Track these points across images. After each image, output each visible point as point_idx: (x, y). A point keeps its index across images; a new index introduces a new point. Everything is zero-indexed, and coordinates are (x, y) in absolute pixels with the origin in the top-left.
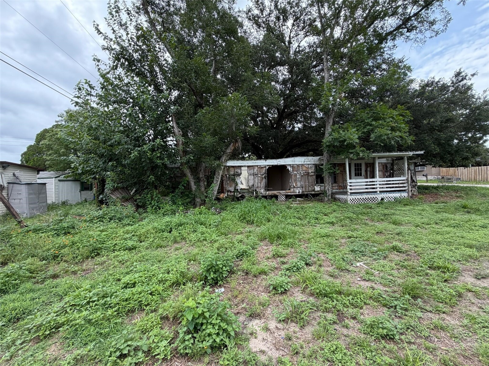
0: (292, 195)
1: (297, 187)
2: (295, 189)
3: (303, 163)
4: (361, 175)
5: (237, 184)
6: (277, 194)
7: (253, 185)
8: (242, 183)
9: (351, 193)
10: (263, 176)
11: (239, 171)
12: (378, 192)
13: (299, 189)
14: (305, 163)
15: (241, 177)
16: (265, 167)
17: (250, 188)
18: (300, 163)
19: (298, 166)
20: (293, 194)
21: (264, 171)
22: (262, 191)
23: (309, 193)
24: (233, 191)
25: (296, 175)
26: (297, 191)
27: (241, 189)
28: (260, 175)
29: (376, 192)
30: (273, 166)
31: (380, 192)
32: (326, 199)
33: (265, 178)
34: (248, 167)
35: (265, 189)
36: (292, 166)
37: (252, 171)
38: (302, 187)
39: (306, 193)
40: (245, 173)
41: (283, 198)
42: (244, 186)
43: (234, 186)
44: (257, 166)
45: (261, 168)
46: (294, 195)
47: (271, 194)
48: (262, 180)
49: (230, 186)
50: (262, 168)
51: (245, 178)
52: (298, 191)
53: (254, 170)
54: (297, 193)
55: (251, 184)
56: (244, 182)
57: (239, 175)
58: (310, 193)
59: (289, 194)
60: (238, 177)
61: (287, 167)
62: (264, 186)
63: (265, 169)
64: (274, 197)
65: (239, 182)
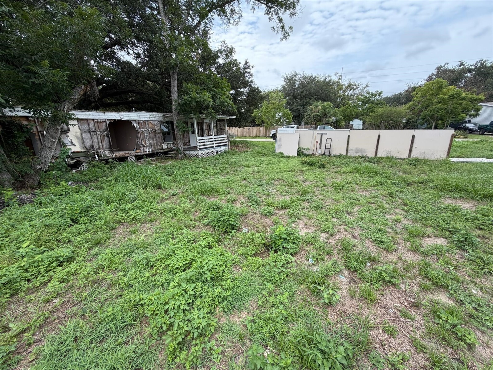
0: (143, 155)
1: (146, 146)
2: (145, 148)
3: (148, 119)
5: (64, 146)
6: (127, 155)
7: (92, 146)
8: (73, 144)
9: (200, 149)
10: (105, 134)
11: (65, 126)
12: (215, 147)
13: (148, 148)
14: (151, 119)
15: (68, 134)
16: (105, 122)
17: (88, 150)
18: (146, 119)
19: (144, 122)
20: (143, 153)
21: (104, 127)
22: (107, 152)
23: (158, 151)
25: (143, 133)
26: (147, 150)
27: (74, 152)
28: (99, 133)
29: (213, 147)
30: (115, 120)
32: (180, 156)
33: (107, 136)
34: (78, 120)
35: (111, 151)
36: (138, 122)
37: (85, 127)
38: (151, 146)
39: (155, 152)
40: (74, 128)
41: (133, 159)
42: (77, 148)
43: (59, 148)
44: (93, 120)
45: (98, 122)
46: (145, 155)
47: (118, 156)
48: (104, 139)
50: (101, 122)
51: (77, 137)
52: (148, 150)
53: (89, 125)
54: (148, 153)
55: (88, 145)
56: (76, 142)
57: (66, 132)
58: (160, 151)
59: (139, 154)
60: (65, 136)
61: (131, 123)
62: (108, 147)
63: (104, 124)
64: (123, 159)
65: (66, 141)
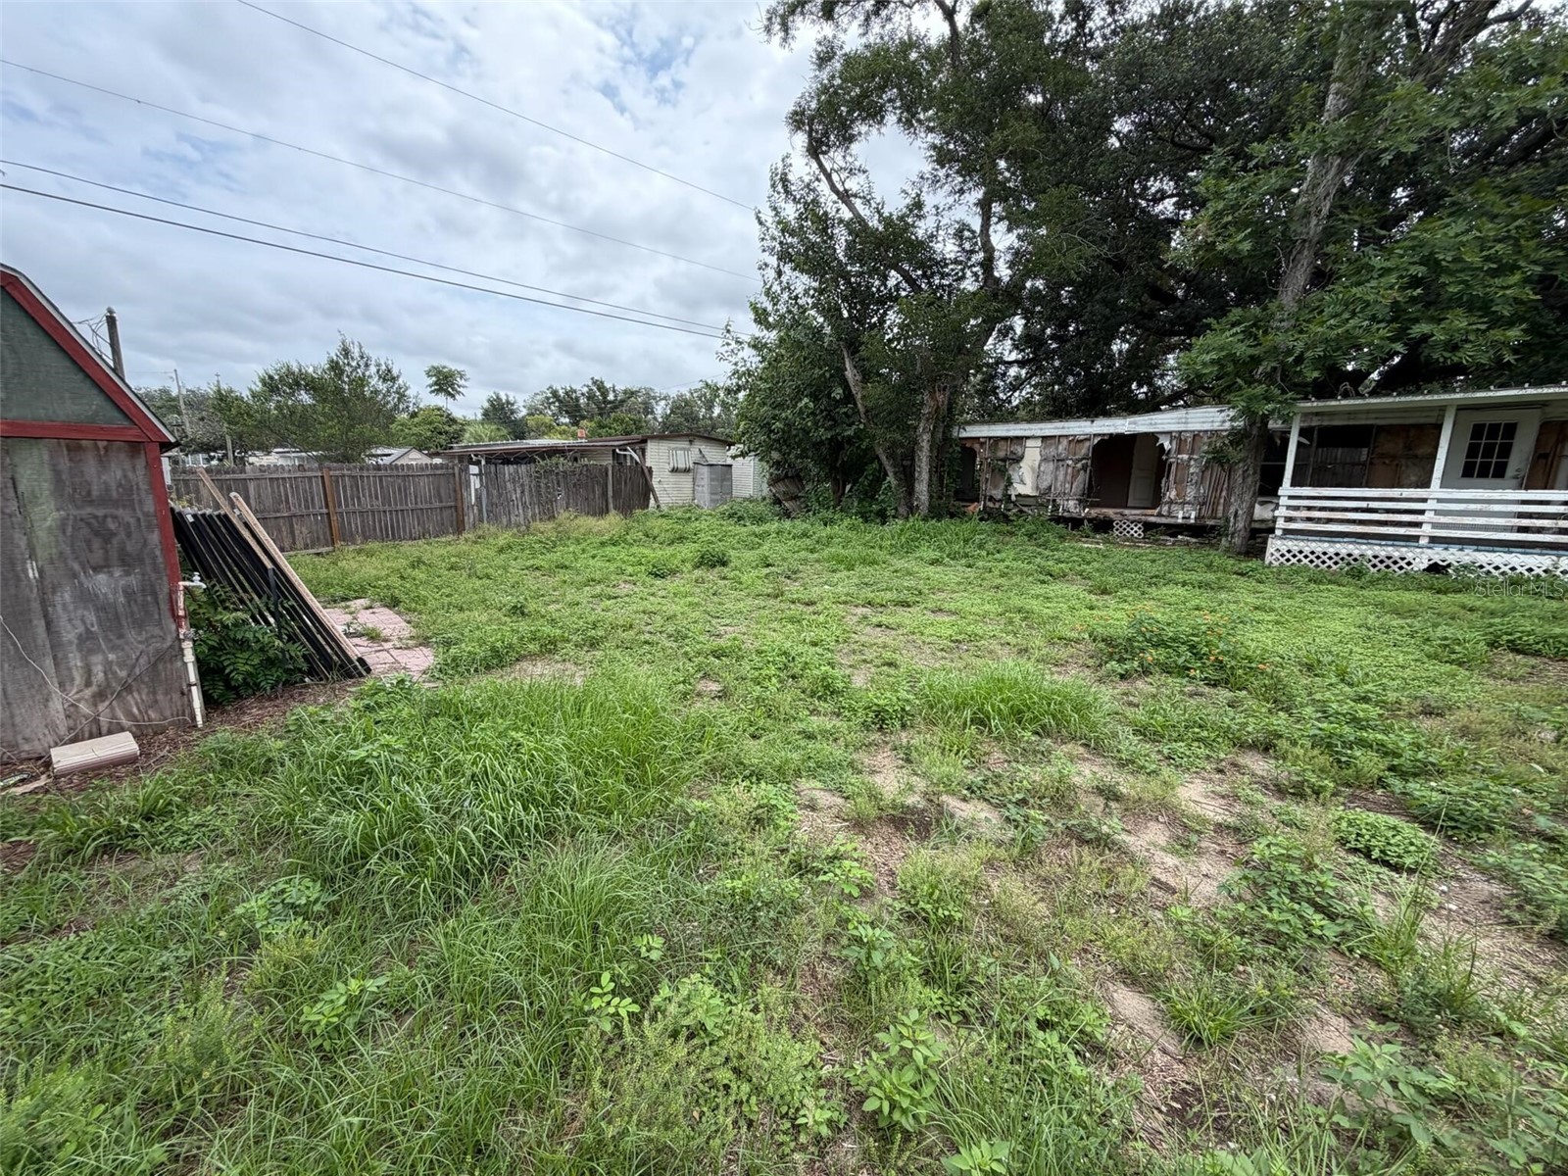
0: (1160, 525)
1: (1183, 503)
2: (1174, 507)
3: (1215, 426)
5: (1010, 483)
6: (1113, 516)
7: (1050, 488)
8: (1022, 482)
9: (1286, 532)
10: (1079, 465)
11: (1019, 450)
12: (1423, 541)
13: (1187, 507)
15: (1022, 464)
16: (1089, 440)
17: (1042, 495)
18: (1207, 427)
19: (1196, 435)
20: (1164, 520)
21: (1084, 451)
22: (1071, 503)
24: (999, 497)
25: (1184, 465)
26: (1180, 515)
27: (1019, 495)
28: (1070, 462)
29: (1416, 538)
30: (1112, 435)
33: (1084, 468)
34: (1044, 438)
35: (1080, 501)
36: (1178, 437)
37: (1052, 451)
38: (1203, 504)
39: (1210, 522)
40: (1032, 454)
41: (1136, 531)
42: (1027, 489)
43: (1002, 486)
44: (1067, 436)
45: (1076, 441)
46: (1165, 525)
47: (1094, 516)
48: (1074, 477)
49: (996, 487)
50: (1079, 441)
51: (1033, 469)
52: (1183, 514)
53: (1057, 448)
54: (1180, 521)
55: (1044, 485)
56: (1029, 479)
57: (1018, 459)
59: (1152, 519)
60: (1015, 466)
61: (1157, 439)
62: (1079, 492)
63: (1087, 444)
64: (1103, 526)
65: (1015, 477)
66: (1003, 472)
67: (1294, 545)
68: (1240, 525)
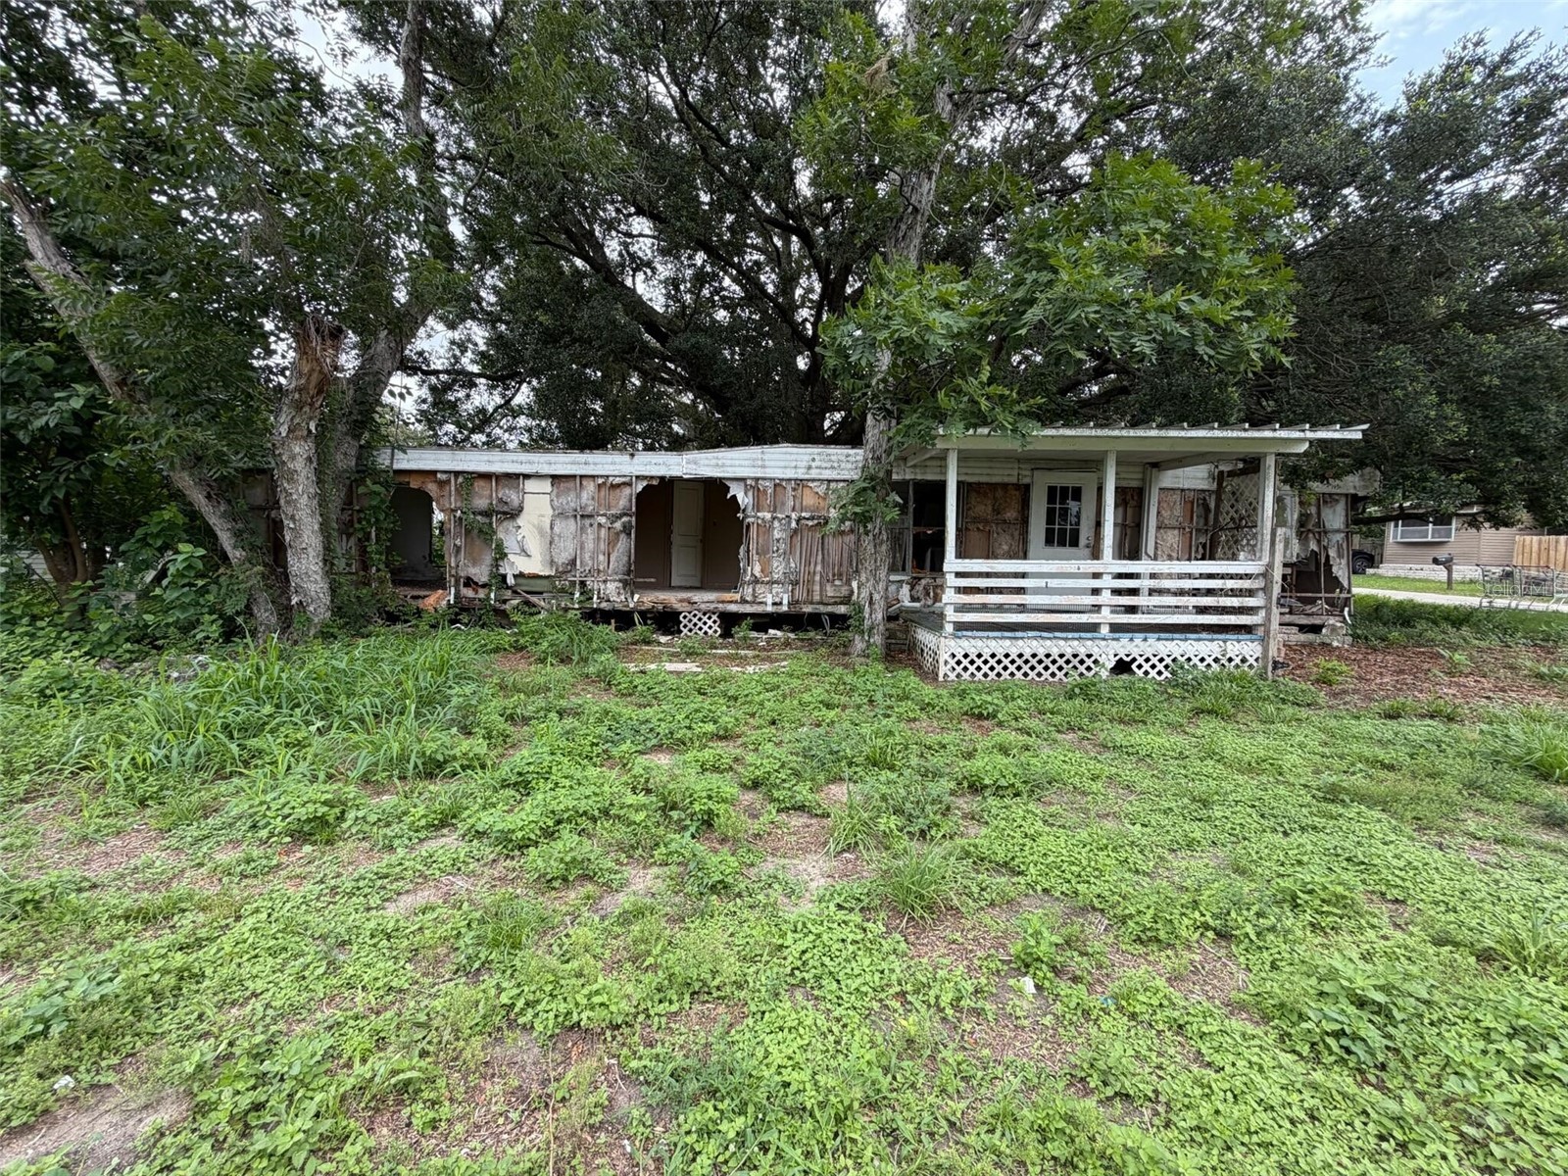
0: (744, 615)
1: (771, 583)
2: (760, 589)
3: (801, 474)
4: (1075, 543)
5: (501, 554)
6: (678, 606)
7: (573, 562)
8: (525, 552)
9: (960, 627)
10: (618, 525)
11: (513, 497)
12: (1105, 630)
13: (776, 588)
14: (814, 474)
15: (520, 521)
16: (629, 484)
17: (560, 574)
18: (790, 474)
19: (778, 485)
20: (748, 609)
21: (623, 503)
22: (611, 587)
23: (822, 609)
24: (484, 579)
25: (766, 528)
26: (770, 601)
27: (520, 576)
28: (603, 520)
29: (1094, 628)
30: (662, 479)
31: (1116, 628)
33: (626, 530)
34: (556, 479)
35: (625, 583)
36: (754, 485)
37: (569, 501)
38: (795, 583)
39: (808, 609)
40: (537, 505)
41: (713, 627)
42: (534, 565)
43: (488, 558)
44: (593, 477)
45: (608, 485)
46: (753, 615)
47: (649, 605)
48: (613, 542)
49: (475, 562)
50: (614, 487)
51: (540, 530)
52: (773, 599)
53: (579, 496)
54: (769, 609)
55: (563, 558)
56: (534, 545)
57: (513, 514)
58: (830, 609)
59: (733, 608)
60: (509, 525)
61: (728, 489)
62: (622, 568)
63: (627, 491)
64: (667, 621)
65: (510, 544)
66: (487, 534)
67: (971, 645)
68: (879, 616)
